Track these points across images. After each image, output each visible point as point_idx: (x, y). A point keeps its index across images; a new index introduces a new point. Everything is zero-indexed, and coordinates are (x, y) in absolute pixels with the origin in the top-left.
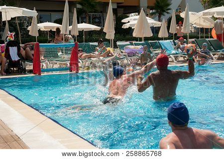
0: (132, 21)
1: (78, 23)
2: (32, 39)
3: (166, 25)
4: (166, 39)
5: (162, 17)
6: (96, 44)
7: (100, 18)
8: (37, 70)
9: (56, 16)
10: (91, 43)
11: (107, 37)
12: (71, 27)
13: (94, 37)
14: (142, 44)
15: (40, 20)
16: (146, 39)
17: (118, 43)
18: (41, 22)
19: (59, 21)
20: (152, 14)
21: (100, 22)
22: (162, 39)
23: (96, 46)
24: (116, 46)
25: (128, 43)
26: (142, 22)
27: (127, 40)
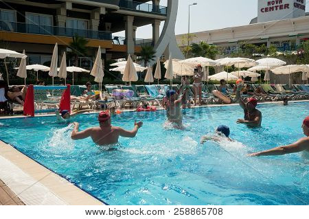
0: (121, 65)
1: (68, 66)
3: (151, 71)
4: (151, 84)
5: (148, 63)
6: (84, 86)
7: (89, 62)
9: (45, 58)
10: (80, 86)
11: (96, 80)
13: (84, 79)
14: (130, 88)
15: (29, 62)
16: (133, 83)
17: (107, 86)
18: (30, 64)
19: (48, 64)
20: (139, 60)
21: (89, 67)
22: (148, 84)
23: (86, 89)
24: (104, 89)
25: (116, 86)
26: (129, 68)
27: (115, 84)
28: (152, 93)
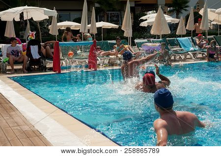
1: (97, 22)
2: (52, 38)
3: (184, 22)
4: (184, 36)
5: (180, 14)
6: (114, 42)
7: (117, 16)
8: (57, 68)
9: (75, 15)
10: (109, 41)
11: (125, 35)
12: (90, 25)
13: (113, 35)
14: (160, 42)
16: (164, 36)
17: (136, 41)
19: (78, 20)
20: (170, 12)
21: (118, 20)
22: (180, 36)
23: (115, 44)
24: (133, 44)
25: (146, 40)
26: (159, 20)
27: (144, 38)
28: (184, 46)
